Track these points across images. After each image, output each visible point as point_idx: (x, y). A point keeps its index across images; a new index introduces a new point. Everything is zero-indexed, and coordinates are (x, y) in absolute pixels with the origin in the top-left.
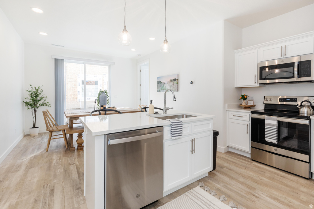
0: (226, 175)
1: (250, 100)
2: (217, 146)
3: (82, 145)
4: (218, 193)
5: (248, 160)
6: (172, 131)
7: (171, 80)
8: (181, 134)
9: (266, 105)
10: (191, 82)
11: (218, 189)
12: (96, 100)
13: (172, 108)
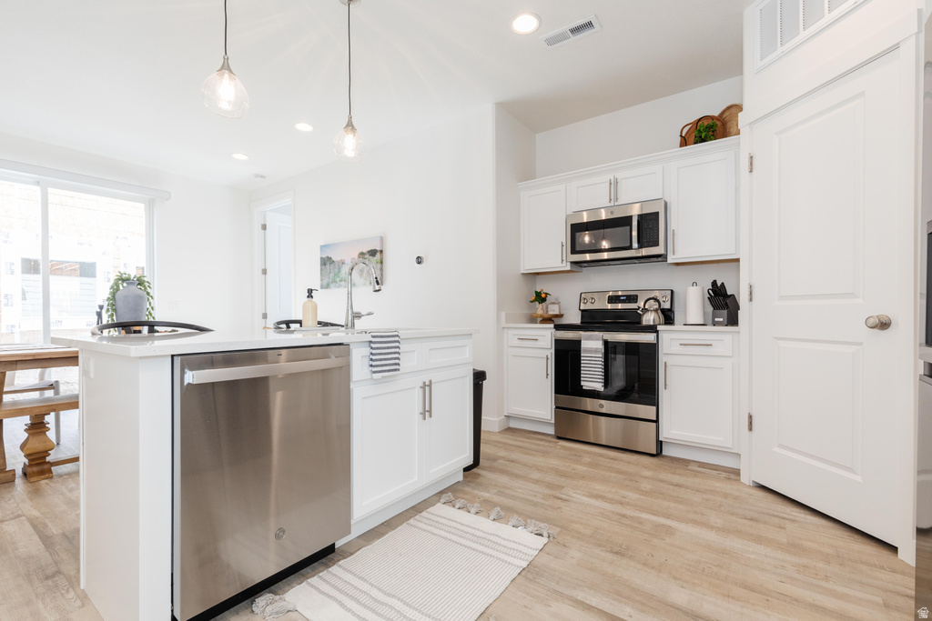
0: (503, 472)
1: (553, 303)
2: (483, 417)
3: (45, 457)
4: (485, 508)
5: (549, 439)
6: (374, 357)
7: (362, 254)
8: (397, 367)
9: (583, 311)
10: (418, 258)
11: (486, 501)
12: (101, 307)
13: (369, 314)
